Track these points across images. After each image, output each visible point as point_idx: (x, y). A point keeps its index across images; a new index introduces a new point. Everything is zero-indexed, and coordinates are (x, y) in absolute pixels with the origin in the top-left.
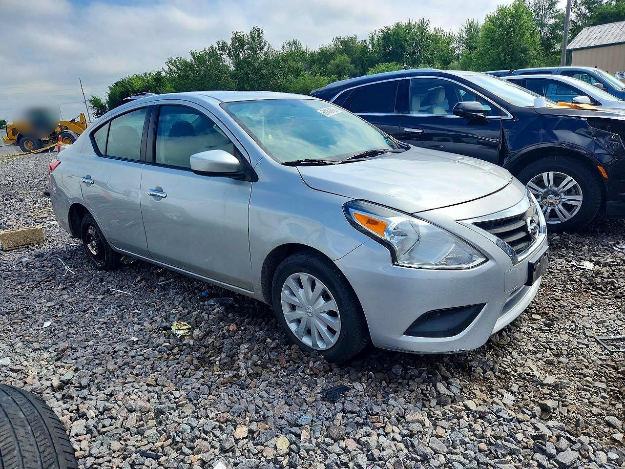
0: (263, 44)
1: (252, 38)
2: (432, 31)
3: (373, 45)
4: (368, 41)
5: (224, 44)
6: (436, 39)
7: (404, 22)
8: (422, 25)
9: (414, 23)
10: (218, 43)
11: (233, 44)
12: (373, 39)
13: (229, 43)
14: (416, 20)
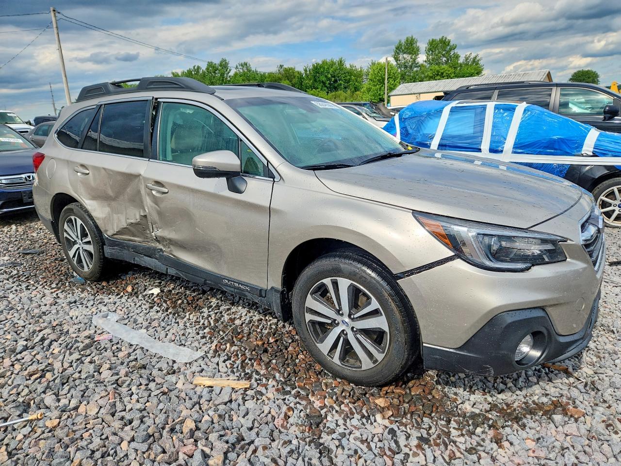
0: (228, 70)
1: (221, 65)
2: (348, 67)
3: (306, 74)
4: (303, 72)
5: (198, 67)
6: (350, 73)
7: (328, 59)
8: (341, 63)
9: (335, 61)
10: (194, 67)
11: (207, 69)
12: (306, 71)
13: (204, 67)
14: (336, 59)
